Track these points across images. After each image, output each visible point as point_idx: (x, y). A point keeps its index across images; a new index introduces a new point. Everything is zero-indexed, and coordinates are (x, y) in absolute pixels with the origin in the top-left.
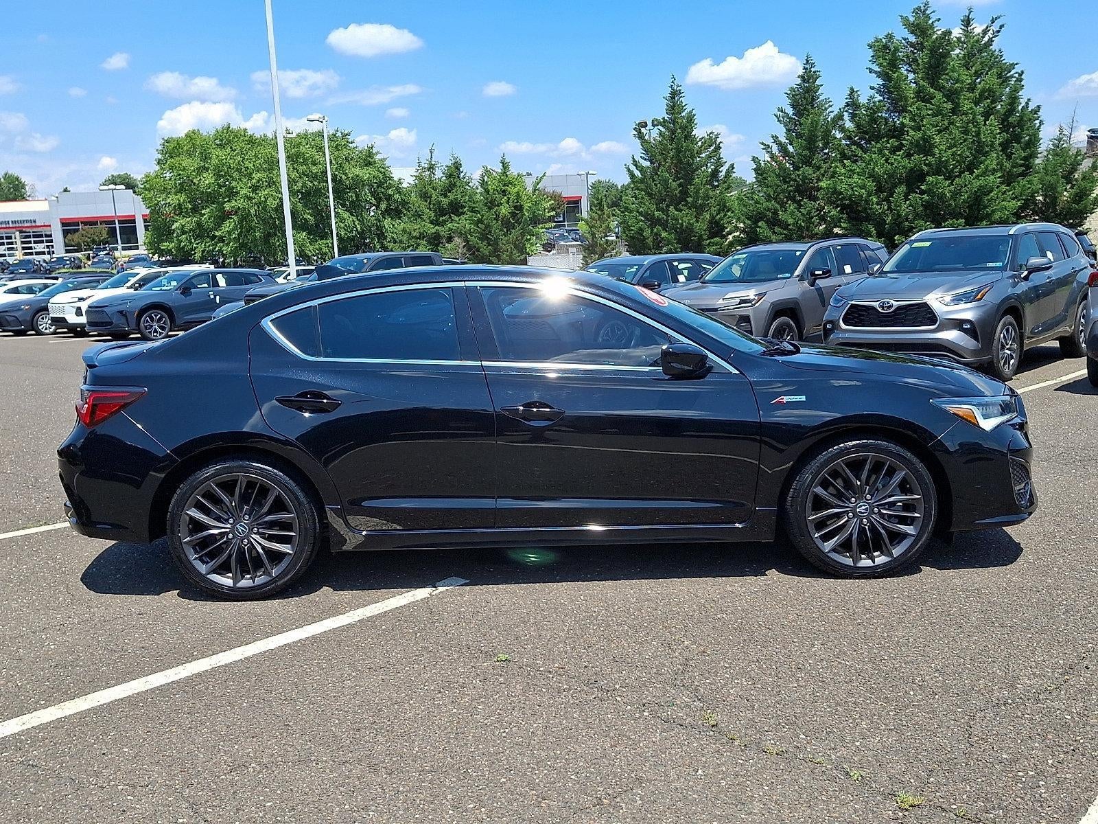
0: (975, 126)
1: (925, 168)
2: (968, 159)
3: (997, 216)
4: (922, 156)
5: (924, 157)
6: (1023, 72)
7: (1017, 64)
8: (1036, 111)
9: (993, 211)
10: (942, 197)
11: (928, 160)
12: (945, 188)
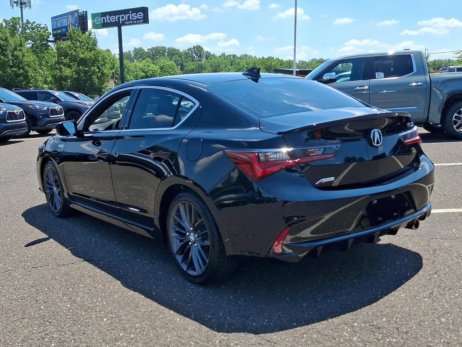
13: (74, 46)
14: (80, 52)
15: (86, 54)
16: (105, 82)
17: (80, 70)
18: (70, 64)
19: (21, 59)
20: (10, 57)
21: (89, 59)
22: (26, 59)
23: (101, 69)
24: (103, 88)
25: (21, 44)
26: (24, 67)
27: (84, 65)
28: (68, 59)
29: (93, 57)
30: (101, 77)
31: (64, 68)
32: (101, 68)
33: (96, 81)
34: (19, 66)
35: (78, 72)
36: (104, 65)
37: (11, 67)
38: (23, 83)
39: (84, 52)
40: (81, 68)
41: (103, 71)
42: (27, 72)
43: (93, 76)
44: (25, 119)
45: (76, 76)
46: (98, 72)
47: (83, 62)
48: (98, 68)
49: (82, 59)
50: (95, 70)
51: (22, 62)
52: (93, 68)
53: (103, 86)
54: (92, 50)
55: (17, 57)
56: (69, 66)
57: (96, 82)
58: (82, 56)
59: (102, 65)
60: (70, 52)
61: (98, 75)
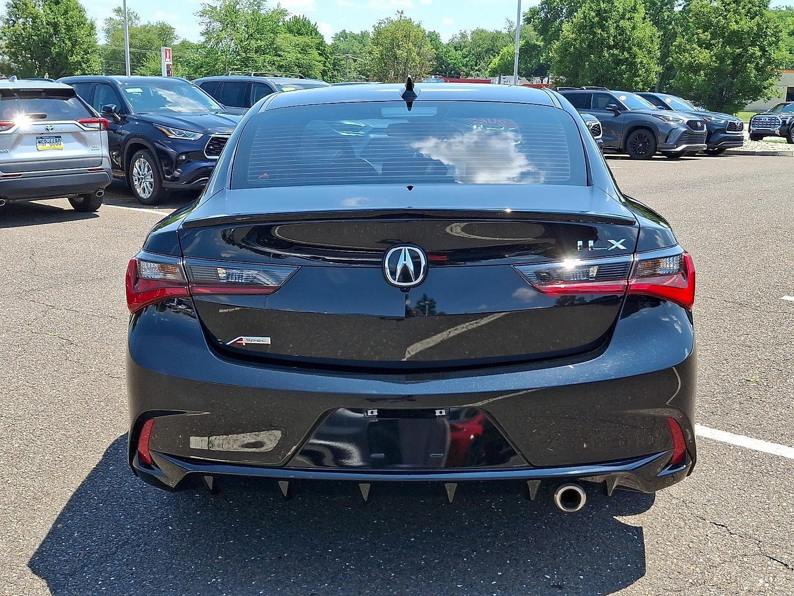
13: (726, 9)
14: (733, 20)
15: (743, 22)
16: (771, 75)
17: (726, 54)
18: (712, 42)
19: (628, 34)
20: (612, 31)
21: (748, 33)
22: (637, 34)
23: (767, 51)
24: (765, 88)
25: (635, 6)
26: (631, 49)
27: (736, 43)
28: (708, 33)
29: (755, 28)
30: (764, 66)
31: (699, 48)
32: (767, 49)
33: (753, 73)
34: (623, 46)
35: (720, 58)
36: (776, 43)
37: (610, 47)
38: (624, 76)
39: (741, 19)
40: (729, 49)
41: (770, 54)
42: (635, 56)
43: (748, 64)
44: (600, 136)
45: (717, 65)
46: (761, 58)
47: (735, 38)
48: (763, 49)
49: (734, 33)
50: (754, 54)
51: (629, 39)
52: (751, 50)
53: (766, 84)
54: (757, 15)
55: (622, 31)
56: (709, 46)
57: (752, 75)
58: (734, 27)
59: (770, 44)
60: (715, 21)
61: (758, 63)
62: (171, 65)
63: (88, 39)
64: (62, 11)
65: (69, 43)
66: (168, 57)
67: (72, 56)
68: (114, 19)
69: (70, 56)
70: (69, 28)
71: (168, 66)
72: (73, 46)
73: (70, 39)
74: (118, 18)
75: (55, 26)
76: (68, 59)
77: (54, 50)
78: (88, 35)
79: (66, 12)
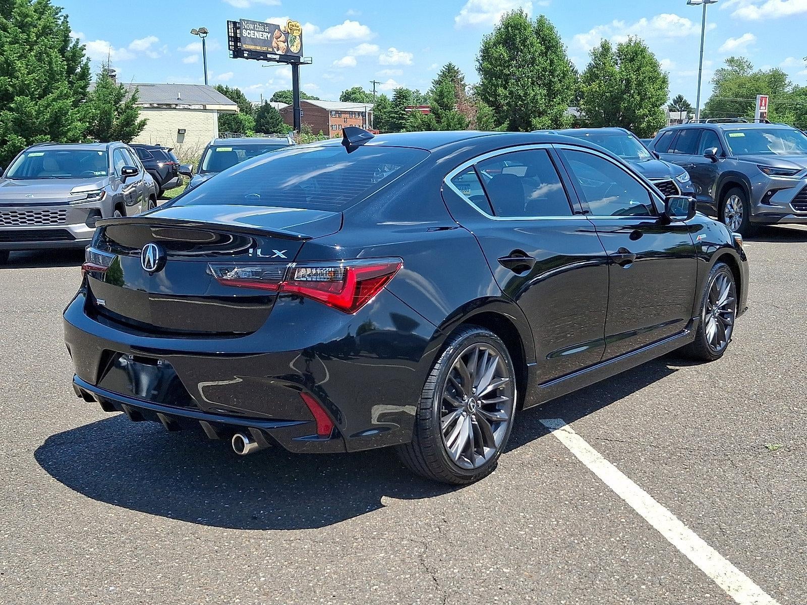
0: (48, 56)
1: (10, 89)
2: (44, 84)
3: (70, 134)
4: (7, 77)
5: (9, 78)
6: (67, 16)
7: (63, 8)
8: (82, 49)
9: (69, 130)
10: (29, 115)
11: (12, 82)
12: (31, 107)
62: (766, 113)
63: (660, 92)
64: (635, 67)
65: (638, 98)
66: (763, 105)
67: (639, 109)
68: (726, 69)
69: (637, 110)
70: (640, 84)
71: (762, 114)
72: (642, 100)
73: (639, 94)
74: (730, 68)
75: (628, 81)
76: (635, 112)
77: (623, 105)
78: (659, 89)
79: (639, 69)
